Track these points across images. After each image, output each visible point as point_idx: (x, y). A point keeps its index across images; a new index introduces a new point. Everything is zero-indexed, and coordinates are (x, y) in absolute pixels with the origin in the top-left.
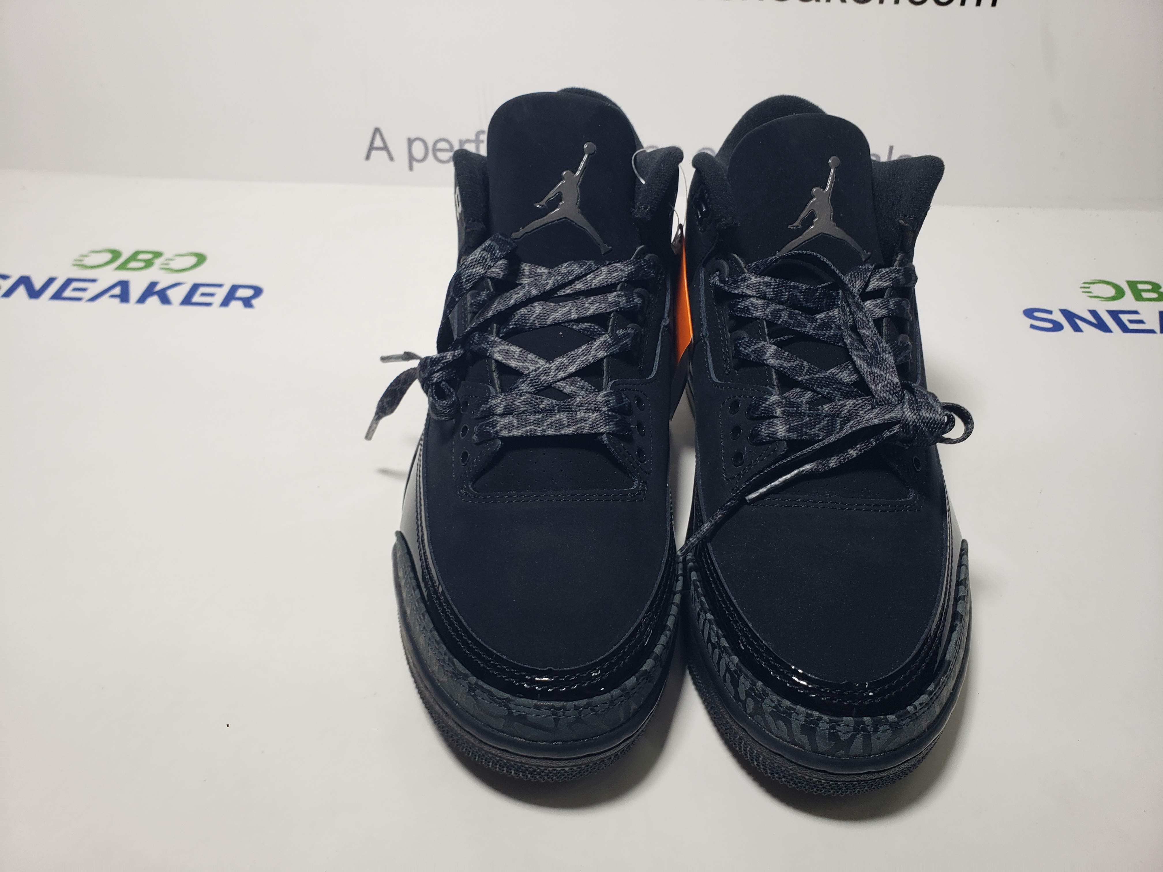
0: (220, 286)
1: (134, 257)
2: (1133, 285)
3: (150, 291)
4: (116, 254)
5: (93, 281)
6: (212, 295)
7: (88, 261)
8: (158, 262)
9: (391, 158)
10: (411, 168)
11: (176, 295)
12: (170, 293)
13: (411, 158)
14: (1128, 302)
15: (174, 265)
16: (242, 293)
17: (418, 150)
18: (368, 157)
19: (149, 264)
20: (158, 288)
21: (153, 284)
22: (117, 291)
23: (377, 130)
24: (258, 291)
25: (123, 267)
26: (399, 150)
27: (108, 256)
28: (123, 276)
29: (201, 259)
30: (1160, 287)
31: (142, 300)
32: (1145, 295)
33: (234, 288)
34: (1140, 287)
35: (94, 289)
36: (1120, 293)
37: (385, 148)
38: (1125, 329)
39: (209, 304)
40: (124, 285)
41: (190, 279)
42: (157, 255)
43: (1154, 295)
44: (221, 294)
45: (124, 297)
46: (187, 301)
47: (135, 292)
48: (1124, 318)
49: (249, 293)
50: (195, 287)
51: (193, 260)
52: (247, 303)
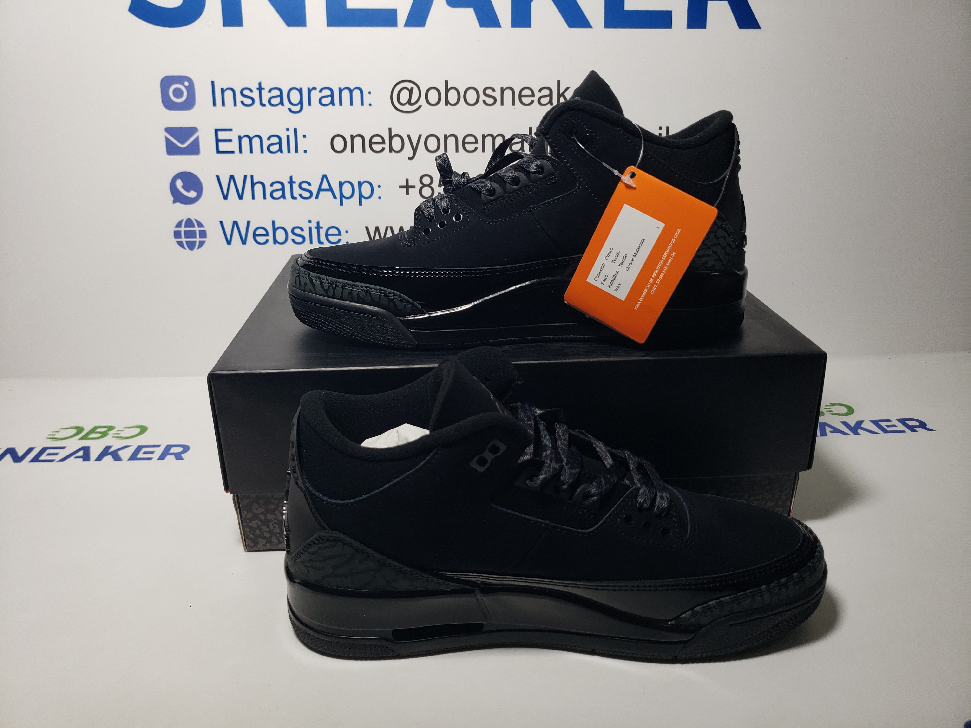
0: (158, 446)
1: (93, 431)
3: (106, 452)
4: (79, 430)
5: (63, 448)
6: (152, 452)
7: (58, 436)
8: (111, 433)
11: (125, 454)
12: (120, 453)
15: (122, 434)
16: (173, 450)
19: (104, 434)
20: (112, 450)
21: (108, 448)
22: (81, 453)
24: (186, 448)
25: (85, 438)
27: (74, 431)
28: (85, 443)
29: (143, 429)
31: (99, 458)
33: (169, 447)
35: (63, 454)
39: (150, 459)
40: (86, 450)
41: (135, 443)
42: (111, 428)
44: (159, 452)
45: (86, 457)
46: (133, 457)
47: (94, 454)
49: (180, 450)
50: (139, 448)
51: (138, 430)
52: (178, 456)
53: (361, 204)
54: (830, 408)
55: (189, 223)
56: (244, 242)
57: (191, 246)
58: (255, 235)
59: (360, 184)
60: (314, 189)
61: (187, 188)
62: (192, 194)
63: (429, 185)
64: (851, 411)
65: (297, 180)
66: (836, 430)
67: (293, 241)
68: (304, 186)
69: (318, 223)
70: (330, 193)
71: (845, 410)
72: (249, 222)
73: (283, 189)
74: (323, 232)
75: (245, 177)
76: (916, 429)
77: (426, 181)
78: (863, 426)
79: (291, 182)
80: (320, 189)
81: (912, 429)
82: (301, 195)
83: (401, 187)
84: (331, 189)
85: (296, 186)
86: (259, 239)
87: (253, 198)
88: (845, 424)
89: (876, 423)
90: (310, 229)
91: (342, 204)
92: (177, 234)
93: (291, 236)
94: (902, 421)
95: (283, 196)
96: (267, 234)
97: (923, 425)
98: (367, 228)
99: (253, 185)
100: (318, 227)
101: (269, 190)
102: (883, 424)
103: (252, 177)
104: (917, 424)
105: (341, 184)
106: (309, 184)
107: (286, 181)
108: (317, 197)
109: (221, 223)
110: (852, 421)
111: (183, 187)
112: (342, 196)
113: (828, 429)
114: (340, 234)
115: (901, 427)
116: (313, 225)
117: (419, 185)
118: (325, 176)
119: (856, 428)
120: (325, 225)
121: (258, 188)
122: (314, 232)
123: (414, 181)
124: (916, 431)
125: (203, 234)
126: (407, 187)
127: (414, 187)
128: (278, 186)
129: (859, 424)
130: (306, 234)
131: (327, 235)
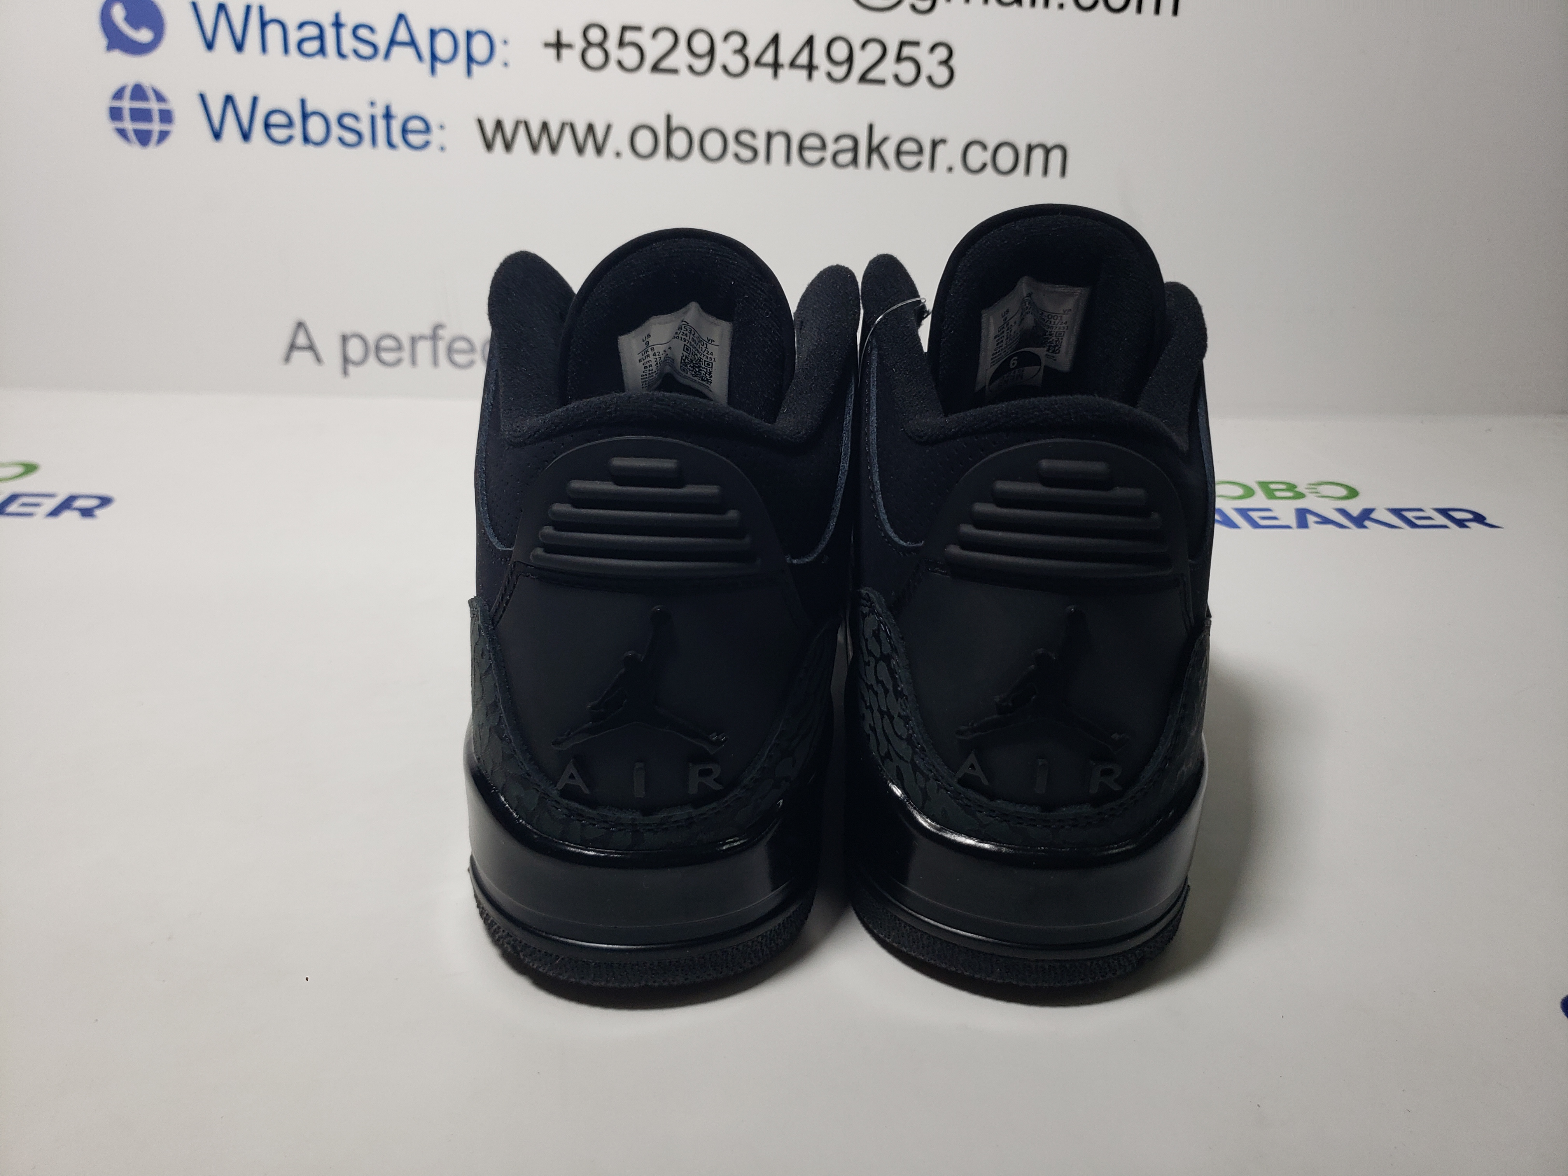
0: (51, 496)
2: (1265, 486)
6: (38, 505)
9: (318, 359)
10: (345, 372)
13: (346, 360)
14: (1259, 500)
16: (82, 503)
17: (355, 349)
18: (287, 359)
23: (300, 325)
24: (106, 501)
26: (330, 349)
29: (29, 468)
30: (1296, 487)
32: (1278, 494)
33: (72, 498)
34: (1273, 486)
36: (1249, 492)
37: (311, 347)
38: (1255, 525)
39: (31, 515)
43: (1290, 494)
44: (51, 504)
48: (1255, 515)
49: (93, 503)
51: (19, 470)
52: (87, 513)
53: (469, 72)
54: (1315, 489)
55: (139, 92)
56: (246, 136)
57: (144, 138)
58: (267, 126)
59: (469, 35)
60: (382, 40)
61: (134, 21)
62: (144, 35)
63: (601, 45)
64: (1353, 493)
65: (349, 20)
66: (1325, 521)
67: (341, 140)
68: (363, 33)
69: (388, 108)
70: (410, 51)
71: (1343, 492)
72: (255, 100)
73: (321, 37)
74: (396, 126)
75: (248, 8)
76: (1467, 524)
77: (595, 35)
78: (1373, 515)
79: (338, 25)
80: (393, 42)
81: (1461, 523)
82: (356, 52)
83: (547, 45)
84: (413, 43)
85: (346, 33)
86: (275, 132)
87: (264, 49)
88: (1343, 512)
89: (1397, 512)
90: (373, 118)
91: (433, 70)
92: (115, 114)
93: (336, 130)
94: (1444, 512)
95: (322, 51)
96: (290, 124)
97: (1479, 518)
98: (480, 122)
99: (264, 24)
100: (388, 116)
101: (294, 36)
102: (1409, 515)
103: (261, 9)
104: (1469, 516)
105: (433, 34)
106: (372, 29)
107: (327, 21)
108: (387, 55)
109: (202, 97)
110: (1355, 507)
111: (128, 19)
112: (434, 57)
113: (1311, 519)
114: (427, 129)
115: (1441, 520)
116: (379, 111)
117: (580, 44)
118: (401, 17)
119: (1362, 519)
120: (400, 113)
121: (273, 31)
122: (381, 124)
123: (572, 35)
124: (1467, 527)
125: (166, 116)
126: (558, 45)
127: (570, 46)
128: (312, 31)
129: (1366, 514)
130: (364, 127)
131: (405, 131)
